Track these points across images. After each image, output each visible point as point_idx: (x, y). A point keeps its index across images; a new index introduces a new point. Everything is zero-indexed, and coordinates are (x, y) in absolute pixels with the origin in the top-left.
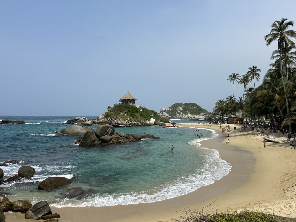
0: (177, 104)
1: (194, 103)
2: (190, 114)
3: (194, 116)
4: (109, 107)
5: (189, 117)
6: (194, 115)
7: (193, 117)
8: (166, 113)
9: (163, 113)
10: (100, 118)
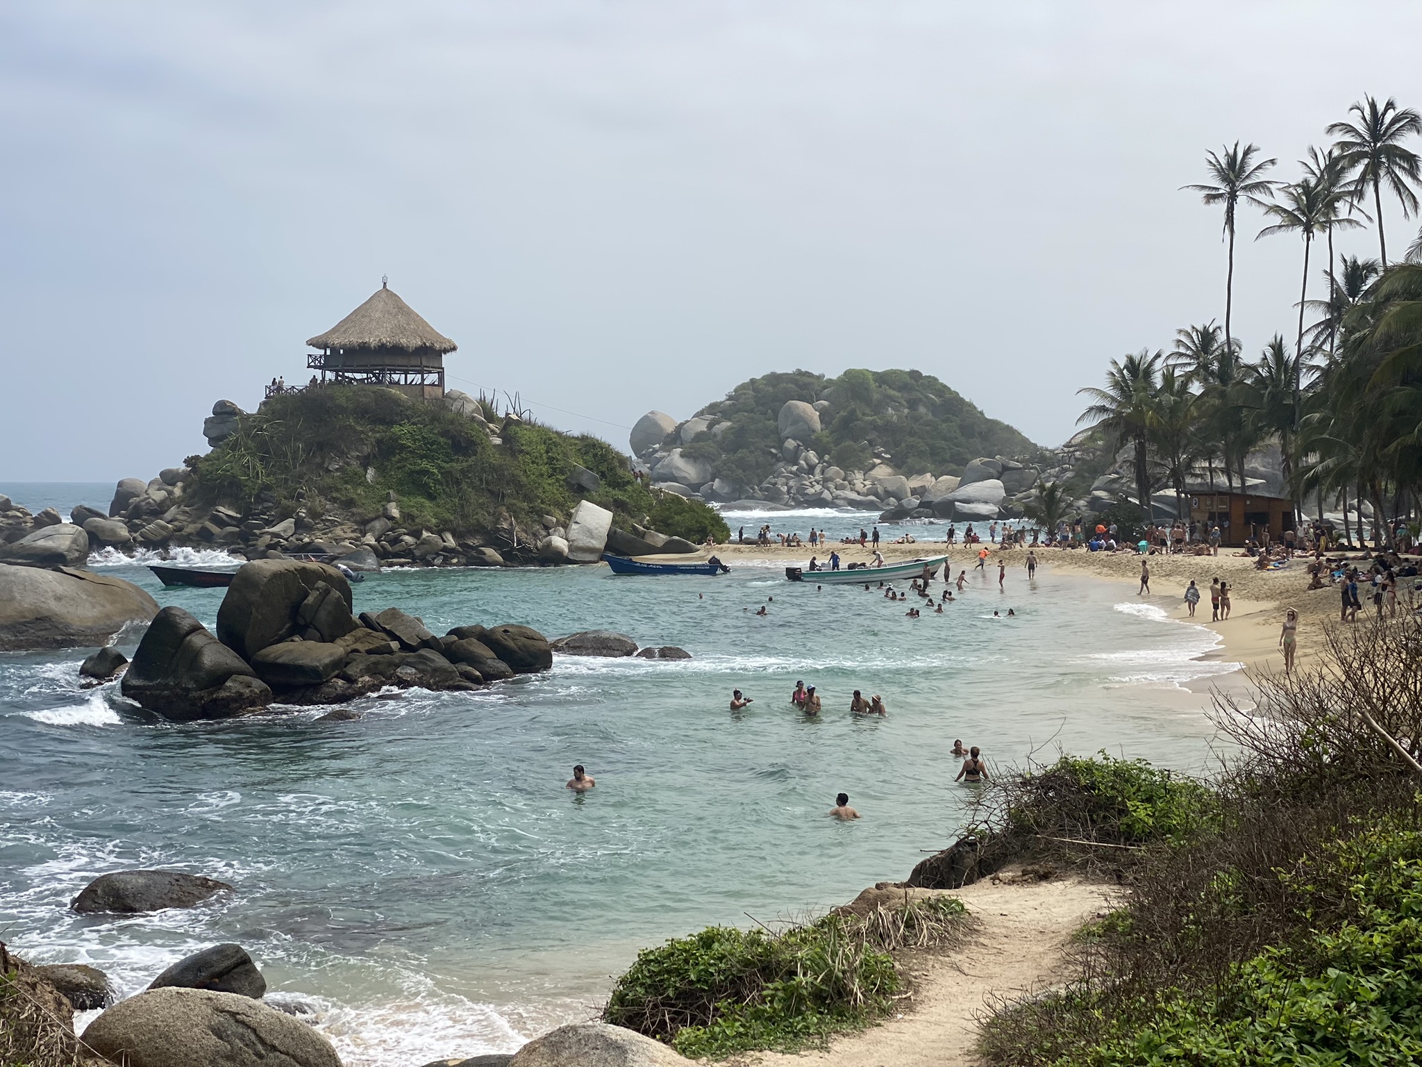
0: (774, 379)
1: (915, 374)
2: (885, 462)
3: (915, 482)
4: (224, 412)
5: (880, 490)
6: (921, 472)
7: (914, 492)
8: (682, 455)
9: (658, 455)
10: (149, 503)
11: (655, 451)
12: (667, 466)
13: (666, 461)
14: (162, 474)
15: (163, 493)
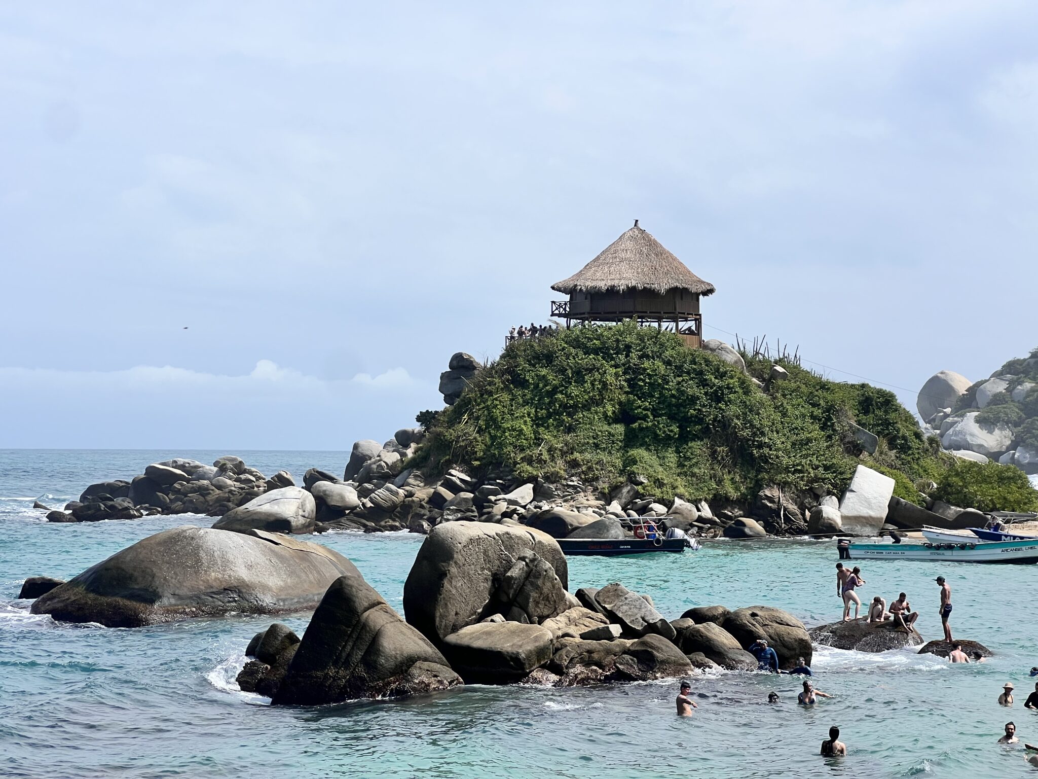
4: (461, 365)
8: (978, 420)
9: (949, 420)
10: (380, 466)
11: (947, 416)
12: (960, 432)
13: (958, 427)
14: (397, 435)
15: (397, 456)
